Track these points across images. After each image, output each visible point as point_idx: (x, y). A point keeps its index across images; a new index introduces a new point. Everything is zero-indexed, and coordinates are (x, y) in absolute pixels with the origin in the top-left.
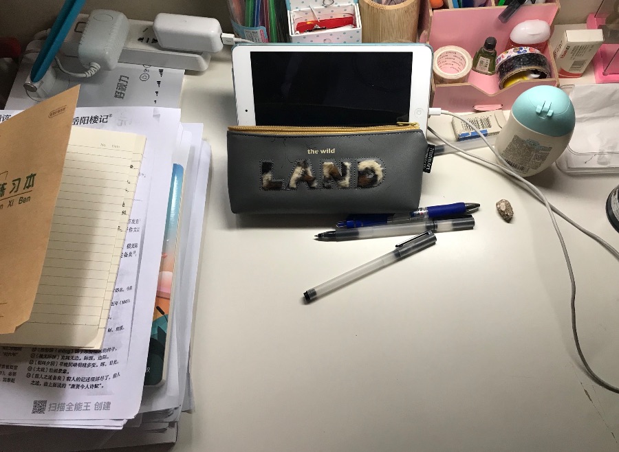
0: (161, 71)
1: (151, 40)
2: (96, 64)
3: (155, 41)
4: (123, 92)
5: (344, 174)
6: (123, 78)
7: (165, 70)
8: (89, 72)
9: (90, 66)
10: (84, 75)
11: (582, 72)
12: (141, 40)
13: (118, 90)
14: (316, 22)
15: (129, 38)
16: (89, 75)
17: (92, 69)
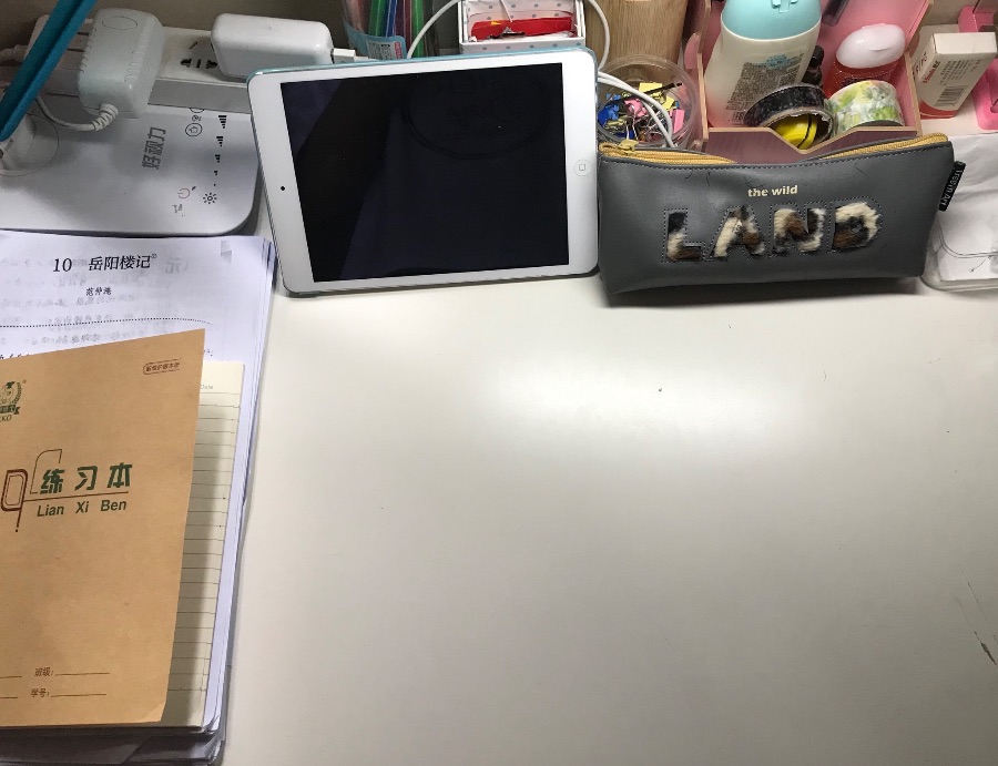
0: (223, 119)
1: (203, 64)
2: (112, 107)
3: (212, 64)
4: (157, 156)
5: (813, 230)
6: (155, 132)
7: (230, 116)
8: (99, 120)
9: (100, 110)
10: (91, 127)
11: (956, 107)
12: (186, 62)
13: (147, 154)
14: (507, 23)
15: (165, 60)
16: (99, 127)
17: (104, 115)
